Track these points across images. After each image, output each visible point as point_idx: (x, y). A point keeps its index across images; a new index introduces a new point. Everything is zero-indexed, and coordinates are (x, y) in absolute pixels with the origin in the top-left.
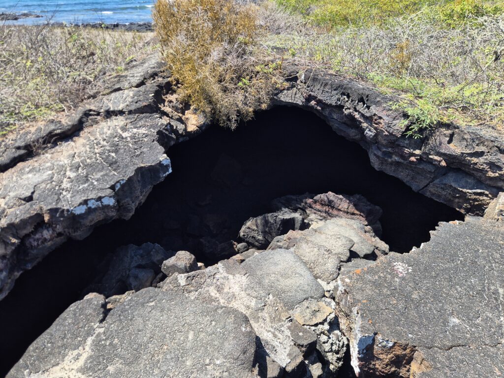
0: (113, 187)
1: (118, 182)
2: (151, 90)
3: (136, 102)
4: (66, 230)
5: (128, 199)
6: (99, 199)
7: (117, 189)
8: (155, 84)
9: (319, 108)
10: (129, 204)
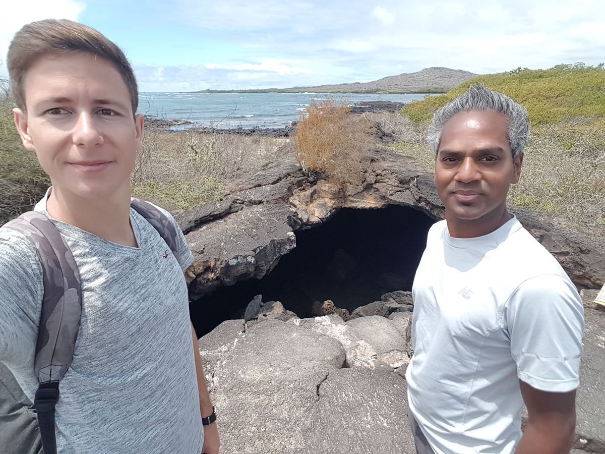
0: (254, 251)
1: (258, 247)
2: (285, 186)
3: (273, 195)
4: (222, 276)
5: (263, 262)
6: (245, 257)
7: (257, 252)
8: (288, 182)
9: (427, 208)
10: (263, 266)
